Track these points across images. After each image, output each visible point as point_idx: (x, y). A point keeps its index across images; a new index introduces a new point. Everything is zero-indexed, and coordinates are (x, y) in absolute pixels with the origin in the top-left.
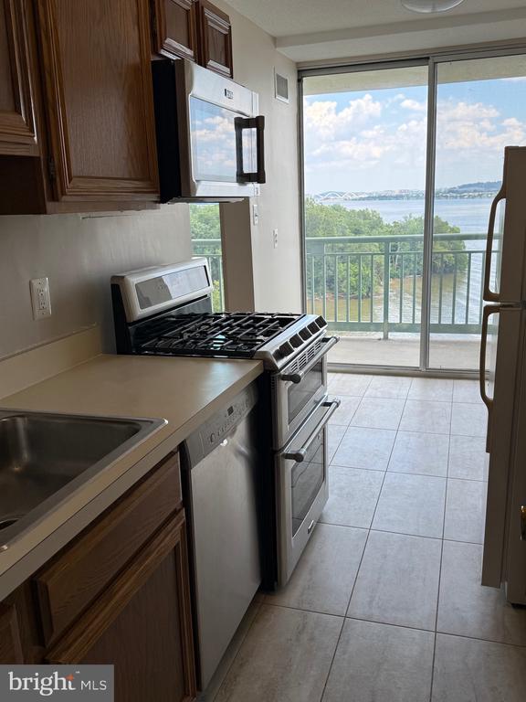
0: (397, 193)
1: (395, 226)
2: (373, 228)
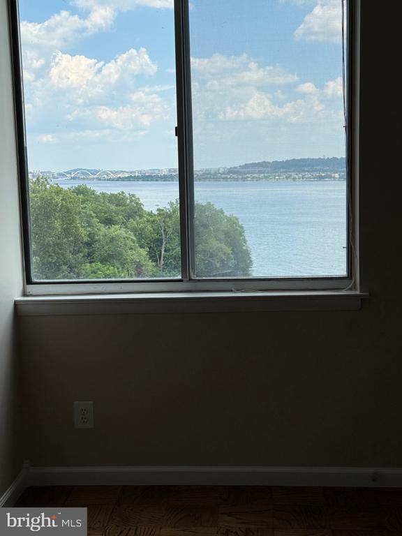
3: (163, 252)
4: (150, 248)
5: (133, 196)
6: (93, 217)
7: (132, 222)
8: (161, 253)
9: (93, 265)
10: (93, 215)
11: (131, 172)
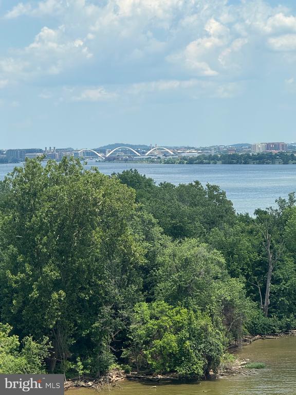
0: (260, 150)
1: (260, 220)
2: (212, 223)
3: (269, 284)
4: (247, 276)
5: (215, 188)
6: (153, 225)
7: (217, 233)
8: (265, 285)
9: (154, 304)
10: (154, 221)
11: (203, 149)
